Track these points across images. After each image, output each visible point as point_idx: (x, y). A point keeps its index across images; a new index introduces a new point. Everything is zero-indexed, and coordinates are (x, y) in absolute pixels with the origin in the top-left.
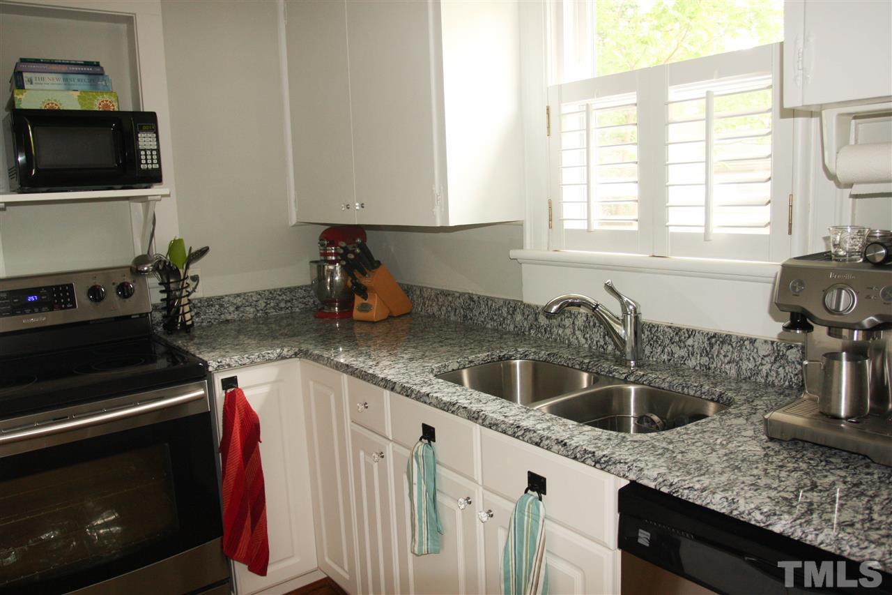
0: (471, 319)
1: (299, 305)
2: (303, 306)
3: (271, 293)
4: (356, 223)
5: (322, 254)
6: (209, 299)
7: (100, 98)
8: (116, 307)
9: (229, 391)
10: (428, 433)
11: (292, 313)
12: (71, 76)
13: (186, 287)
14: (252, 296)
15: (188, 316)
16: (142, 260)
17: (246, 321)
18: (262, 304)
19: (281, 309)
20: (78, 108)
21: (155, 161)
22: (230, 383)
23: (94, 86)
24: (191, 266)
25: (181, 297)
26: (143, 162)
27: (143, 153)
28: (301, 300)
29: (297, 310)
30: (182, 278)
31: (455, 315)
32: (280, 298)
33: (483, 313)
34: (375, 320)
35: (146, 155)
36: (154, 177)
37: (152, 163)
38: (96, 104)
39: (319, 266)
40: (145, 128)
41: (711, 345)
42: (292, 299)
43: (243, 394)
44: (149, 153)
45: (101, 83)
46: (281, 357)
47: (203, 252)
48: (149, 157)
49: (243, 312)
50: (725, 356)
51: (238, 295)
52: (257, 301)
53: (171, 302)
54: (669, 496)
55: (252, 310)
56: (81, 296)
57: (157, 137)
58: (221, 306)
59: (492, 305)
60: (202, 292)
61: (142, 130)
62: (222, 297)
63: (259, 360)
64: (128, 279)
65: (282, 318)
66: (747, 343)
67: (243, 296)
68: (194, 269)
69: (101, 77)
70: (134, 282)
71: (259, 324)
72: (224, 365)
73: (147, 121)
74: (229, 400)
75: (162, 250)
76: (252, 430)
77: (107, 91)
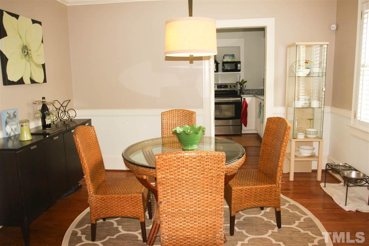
6: (248, 89)
8: (233, 89)
12: (230, 57)
13: (244, 87)
15: (243, 91)
16: (237, 82)
18: (256, 91)
20: (231, 61)
22: (244, 99)
25: (242, 88)
30: (243, 85)
36: (239, 71)
38: (233, 60)
43: (246, 100)
45: (234, 57)
46: (252, 96)
47: (246, 82)
48: (239, 68)
56: (229, 87)
57: (241, 65)
58: (250, 91)
60: (246, 88)
61: (239, 64)
62: (250, 89)
63: (249, 96)
64: (235, 85)
68: (245, 84)
72: (244, 96)
73: (239, 62)
74: (244, 101)
75: (241, 81)
76: (246, 105)
77: (235, 58)
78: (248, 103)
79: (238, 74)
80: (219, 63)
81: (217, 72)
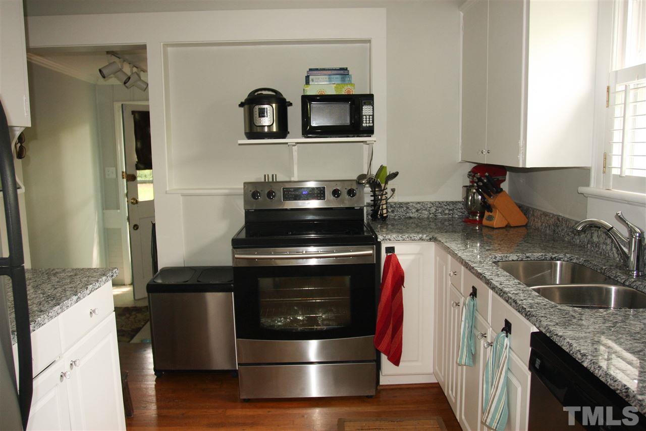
0: (557, 233)
1: (458, 213)
2: (461, 214)
3: (440, 203)
4: (486, 163)
5: (471, 182)
6: (401, 203)
7: (346, 87)
8: (346, 202)
9: (389, 254)
10: (474, 294)
11: (452, 217)
12: (333, 76)
13: (385, 194)
14: (427, 204)
15: (385, 211)
16: (362, 177)
17: (423, 219)
18: (433, 210)
19: (446, 214)
20: (334, 93)
21: (371, 122)
22: (390, 250)
23: (343, 80)
24: (389, 182)
25: (381, 200)
26: (364, 122)
27: (365, 117)
28: (459, 210)
29: (457, 216)
30: (383, 189)
31: (549, 229)
32: (446, 207)
33: (564, 229)
34: (495, 227)
35: (366, 118)
36: (370, 131)
37: (369, 123)
38: (344, 91)
39: (468, 189)
40: (366, 103)
42: (454, 209)
43: (396, 257)
44: (368, 117)
45: (347, 79)
46: (421, 239)
47: (395, 175)
48: (368, 119)
49: (420, 213)
51: (419, 203)
52: (430, 208)
53: (376, 202)
54: (549, 338)
55: (426, 213)
56: (328, 194)
57: (373, 108)
58: (408, 208)
59: (569, 225)
60: (396, 199)
61: (365, 104)
62: (409, 203)
63: (408, 239)
64: (354, 187)
65: (445, 220)
67: (421, 204)
68: (391, 184)
69: (347, 76)
70: (357, 189)
71: (430, 222)
72: (387, 239)
73: (369, 99)
74: (388, 259)
75: (374, 172)
76: (399, 279)
77: (350, 83)
78: (404, 266)
79: (365, 147)
80: (291, 104)
81: (284, 137)
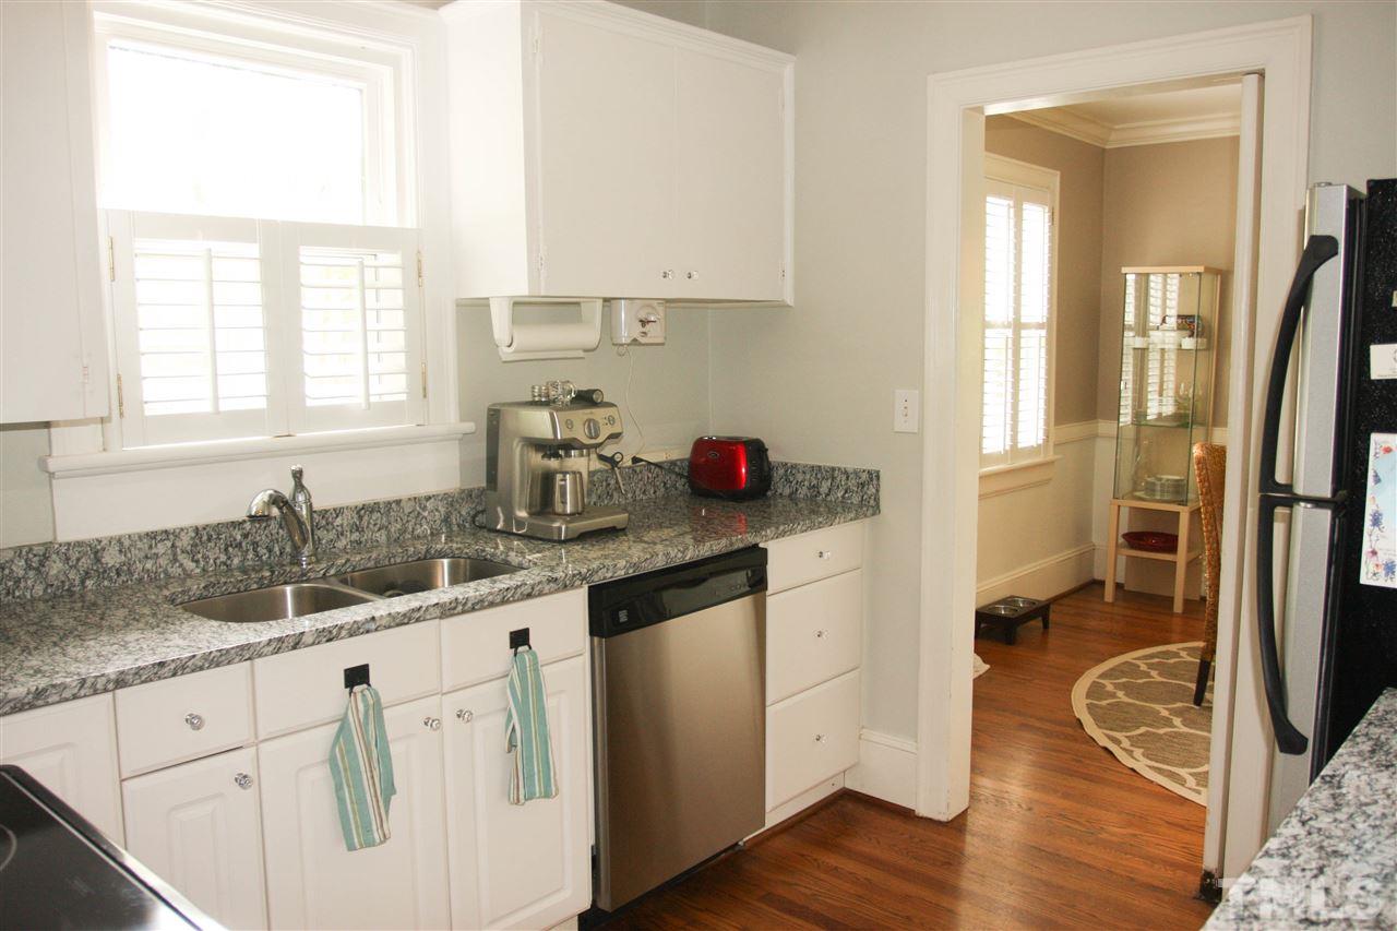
41: (361, 518)
50: (375, 525)
66: (393, 505)
